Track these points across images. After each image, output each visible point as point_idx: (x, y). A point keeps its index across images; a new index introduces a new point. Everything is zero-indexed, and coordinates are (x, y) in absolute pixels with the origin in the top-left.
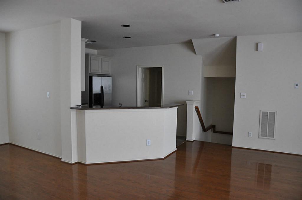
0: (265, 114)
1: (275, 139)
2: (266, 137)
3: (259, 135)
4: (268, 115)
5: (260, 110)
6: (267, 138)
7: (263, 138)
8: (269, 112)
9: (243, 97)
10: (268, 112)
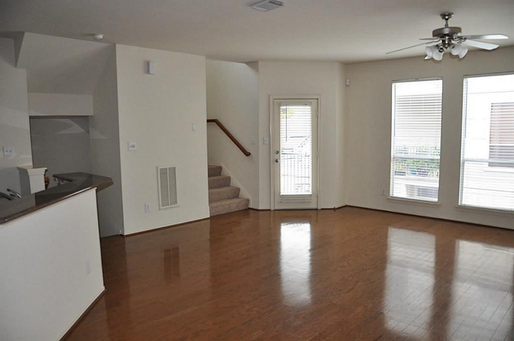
0: (163, 172)
1: (178, 206)
2: (168, 205)
3: (159, 205)
4: (168, 172)
5: (157, 167)
6: (170, 206)
7: (165, 209)
8: (169, 168)
9: (133, 148)
10: (167, 168)
